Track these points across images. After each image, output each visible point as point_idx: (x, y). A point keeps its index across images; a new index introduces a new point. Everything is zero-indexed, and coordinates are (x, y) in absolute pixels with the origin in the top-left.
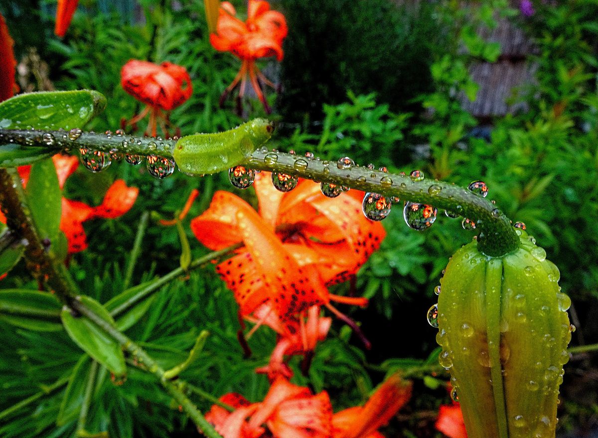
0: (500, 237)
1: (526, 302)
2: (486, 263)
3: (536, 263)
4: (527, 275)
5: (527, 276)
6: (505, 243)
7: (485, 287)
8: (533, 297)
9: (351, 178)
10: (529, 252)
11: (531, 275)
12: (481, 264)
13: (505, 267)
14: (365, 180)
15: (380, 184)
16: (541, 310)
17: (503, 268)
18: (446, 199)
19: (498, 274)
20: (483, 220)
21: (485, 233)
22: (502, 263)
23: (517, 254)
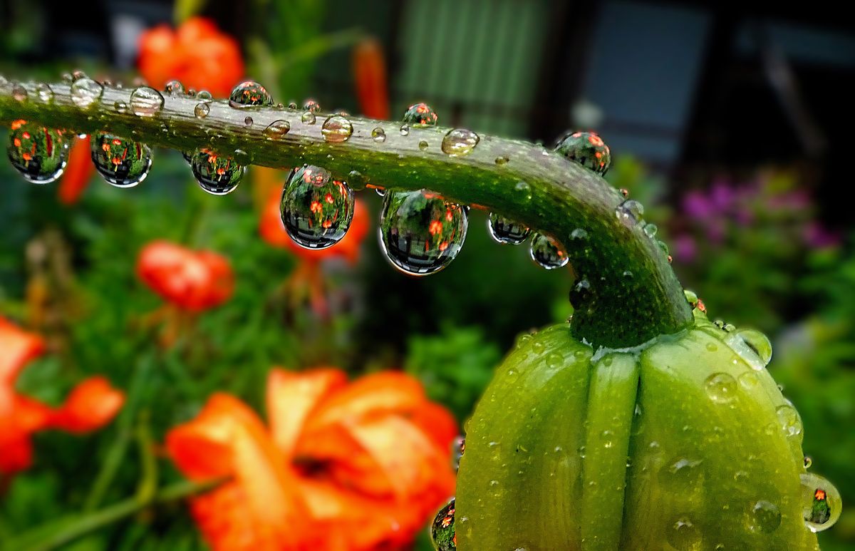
0: (636, 286)
1: (705, 485)
2: (592, 367)
3: (743, 369)
4: (714, 398)
5: (711, 402)
6: (650, 308)
7: (582, 436)
8: (729, 468)
9: (254, 127)
10: (722, 341)
11: (724, 401)
12: (576, 366)
13: (645, 377)
14: (287, 130)
15: (320, 136)
16: (750, 513)
17: (640, 379)
18: (489, 165)
19: (623, 397)
20: (588, 230)
21: (594, 278)
22: (638, 364)
23: (685, 342)
